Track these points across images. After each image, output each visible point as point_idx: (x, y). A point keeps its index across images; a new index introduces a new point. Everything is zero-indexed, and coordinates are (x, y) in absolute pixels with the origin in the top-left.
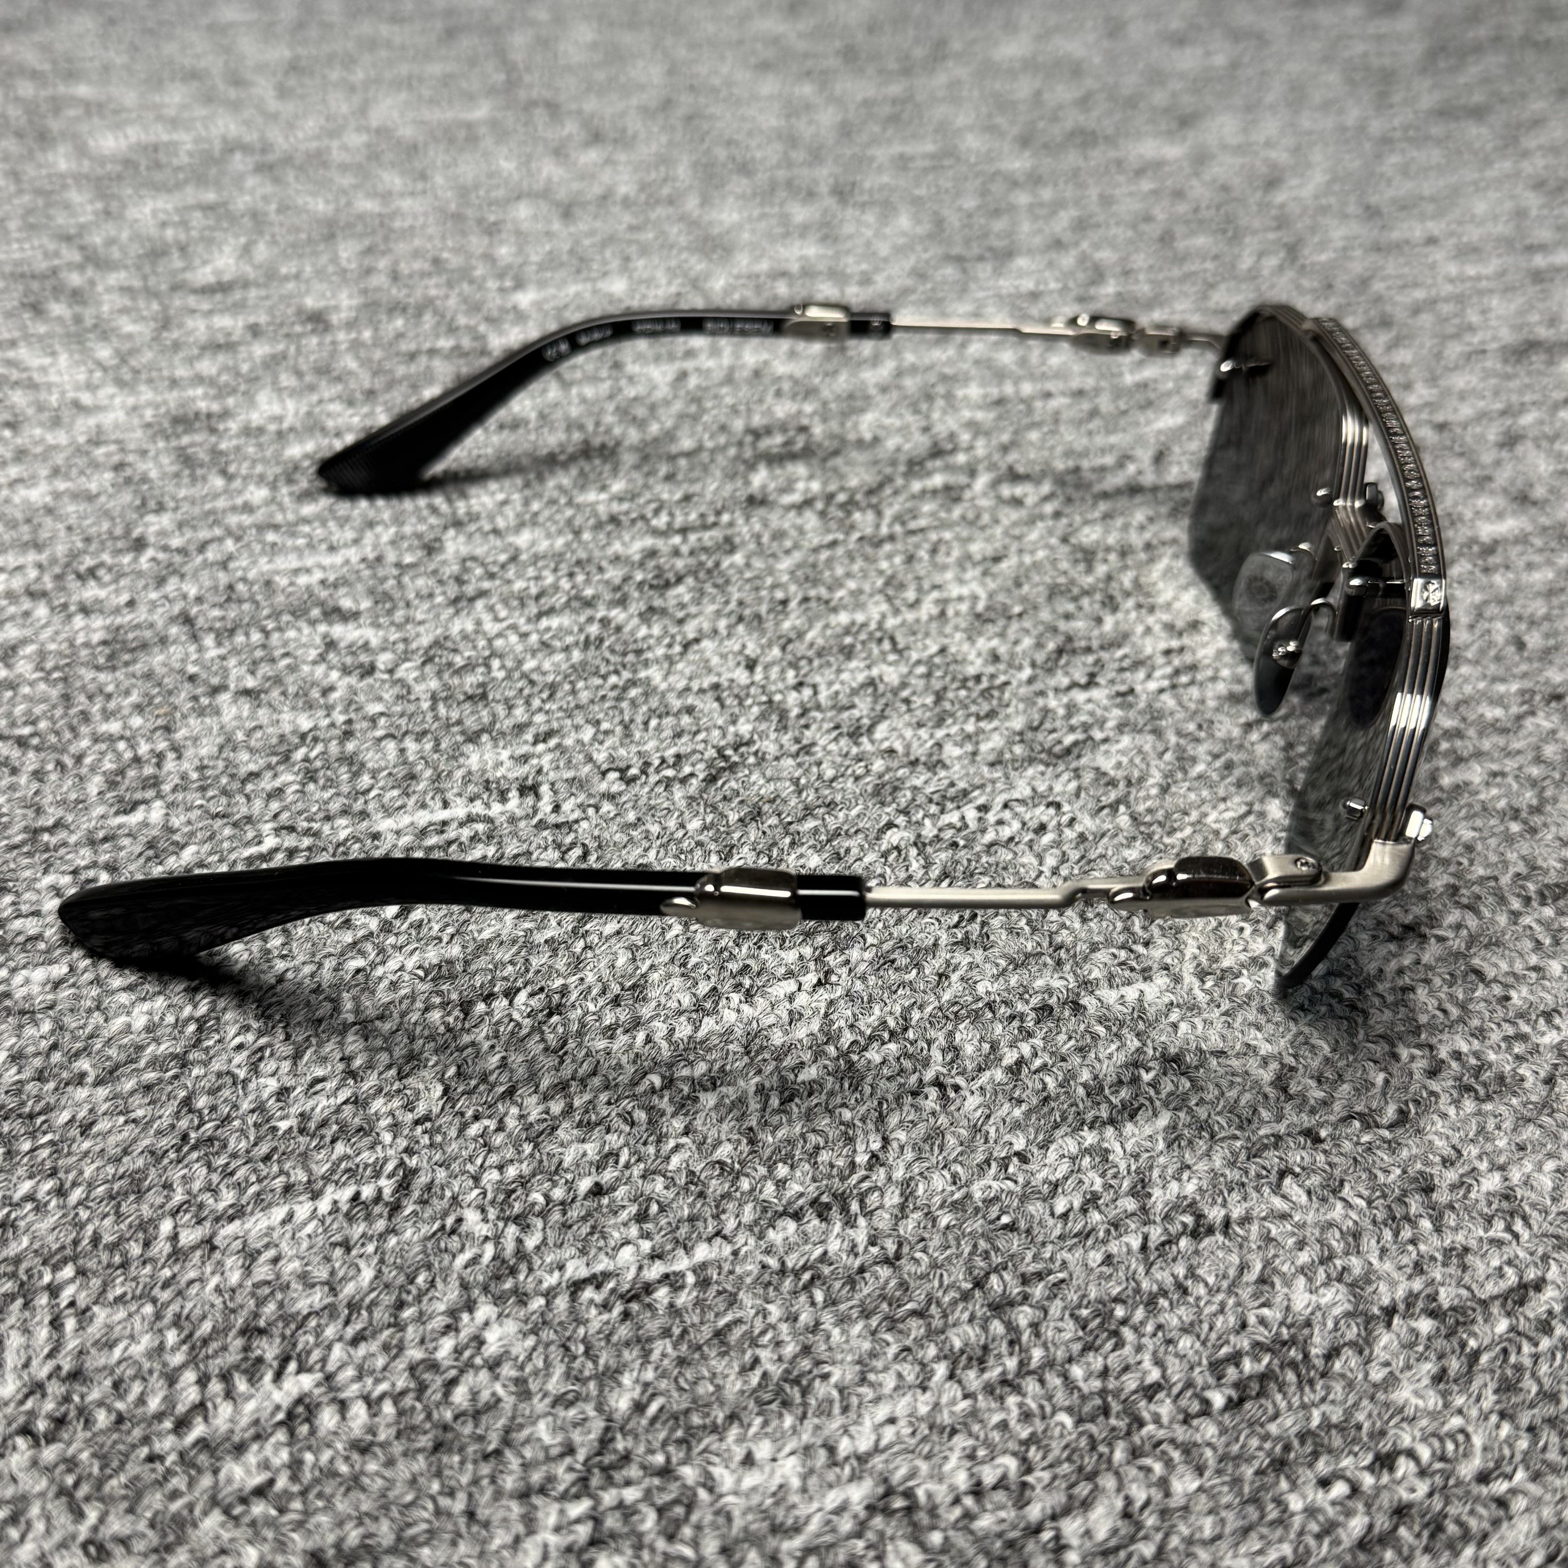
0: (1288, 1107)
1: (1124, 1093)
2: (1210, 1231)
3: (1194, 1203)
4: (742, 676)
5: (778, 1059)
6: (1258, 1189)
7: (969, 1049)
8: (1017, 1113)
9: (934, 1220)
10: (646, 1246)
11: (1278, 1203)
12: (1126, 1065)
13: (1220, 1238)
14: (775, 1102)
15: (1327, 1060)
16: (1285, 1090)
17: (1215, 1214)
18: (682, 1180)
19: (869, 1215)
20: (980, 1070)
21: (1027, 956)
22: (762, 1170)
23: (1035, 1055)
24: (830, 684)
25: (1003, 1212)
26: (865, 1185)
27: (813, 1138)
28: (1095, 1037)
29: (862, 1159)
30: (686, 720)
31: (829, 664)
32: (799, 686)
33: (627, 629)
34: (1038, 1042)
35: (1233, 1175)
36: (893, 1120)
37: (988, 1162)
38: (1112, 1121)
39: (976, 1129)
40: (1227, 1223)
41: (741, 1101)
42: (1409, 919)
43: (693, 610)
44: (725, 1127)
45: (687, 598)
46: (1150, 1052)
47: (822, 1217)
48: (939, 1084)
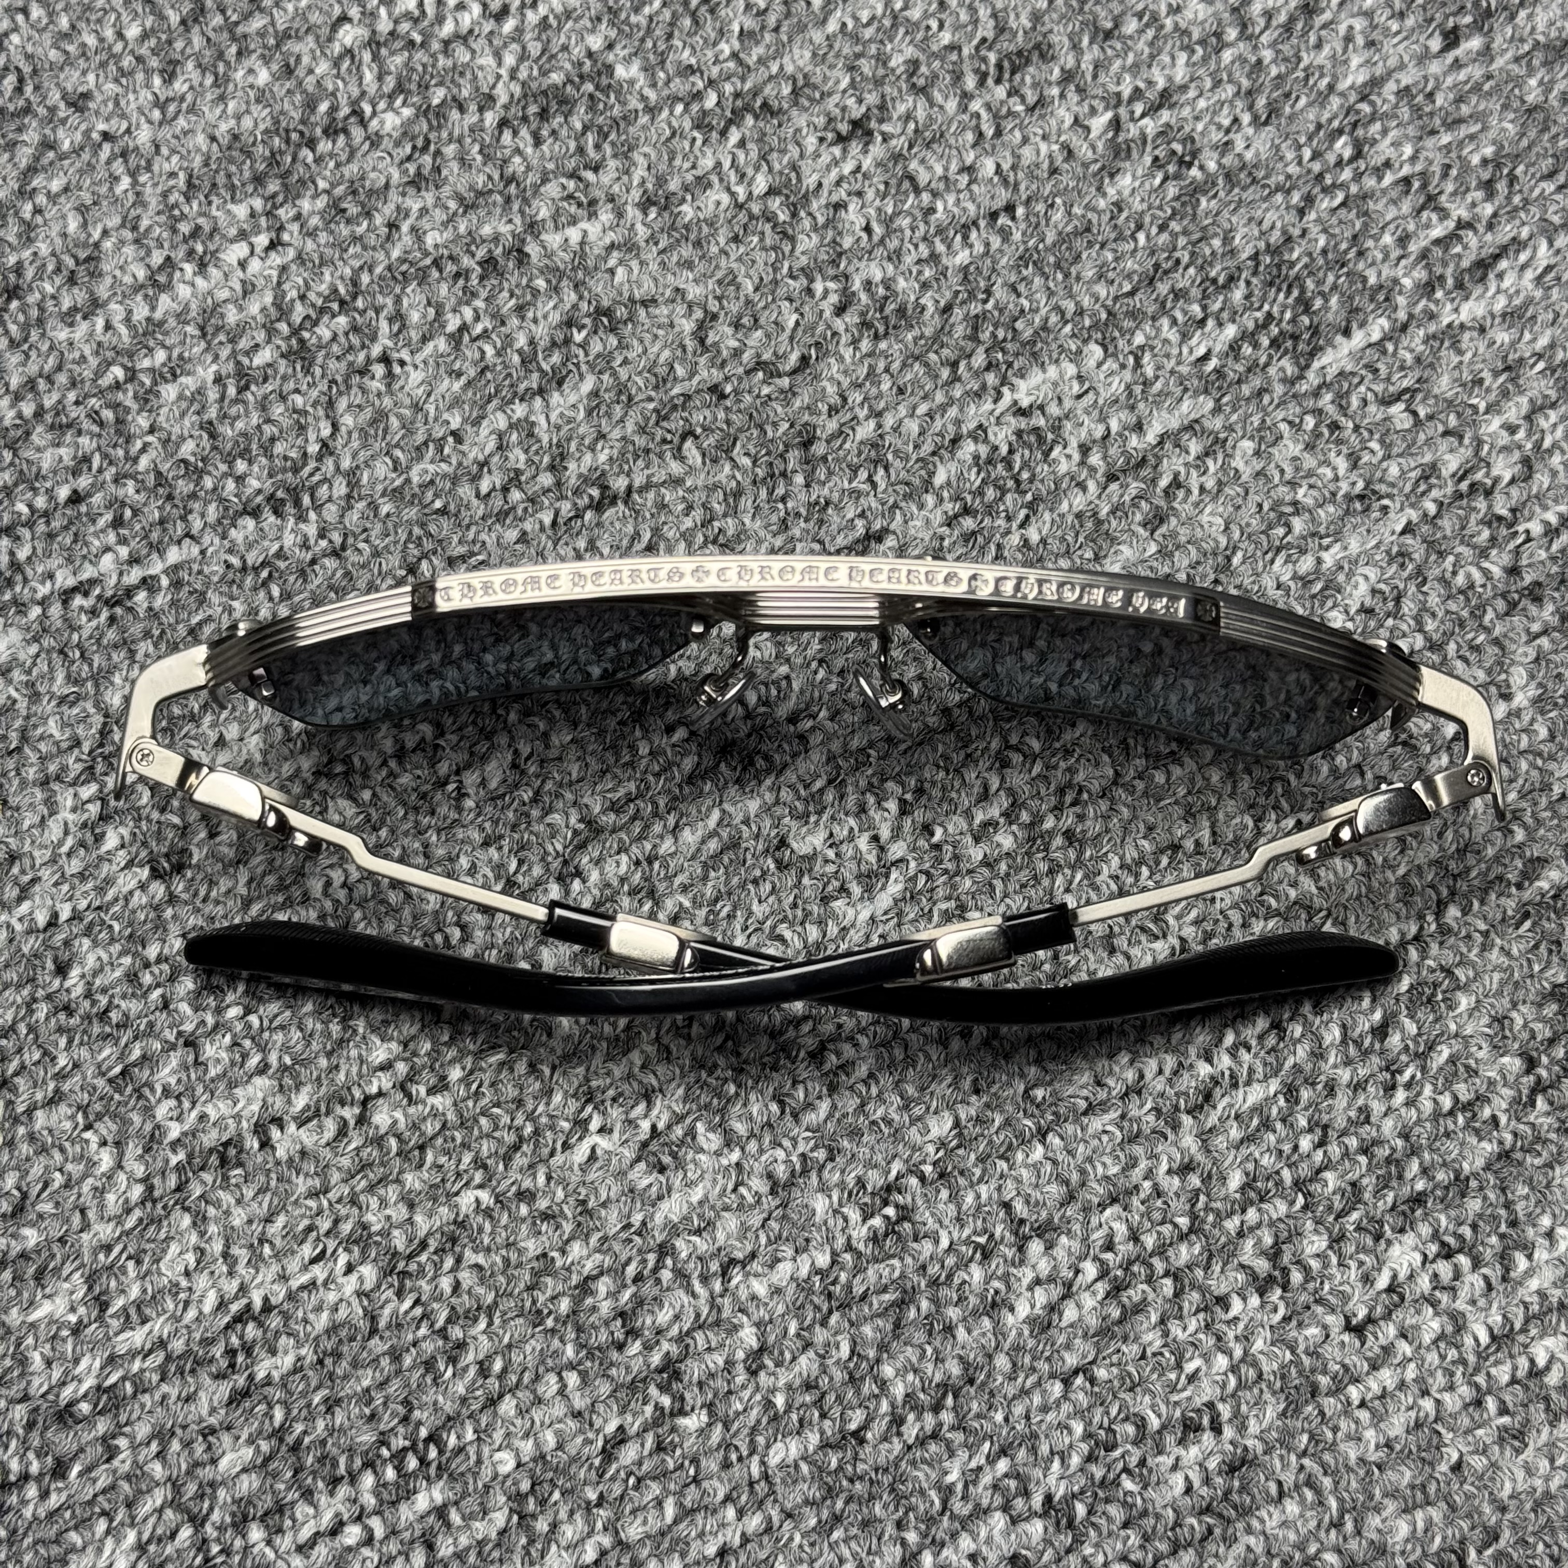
0: (702, 360)
2: (613, 501)
3: (603, 474)
5: (232, 341)
6: (661, 456)
7: (415, 317)
8: (457, 386)
9: (376, 510)
10: (124, 552)
12: (559, 326)
13: (621, 506)
14: (232, 391)
16: (702, 341)
17: (619, 484)
18: (151, 480)
19: (318, 508)
20: (425, 339)
22: (223, 467)
23: (477, 319)
25: (437, 496)
26: (316, 478)
27: (268, 430)
28: (536, 293)
29: (313, 448)
34: (479, 304)
35: (641, 441)
36: (342, 404)
37: (426, 444)
38: (541, 391)
39: (417, 407)
40: (629, 490)
41: (200, 391)
44: (187, 422)
46: (584, 306)
47: (277, 513)
48: (385, 359)
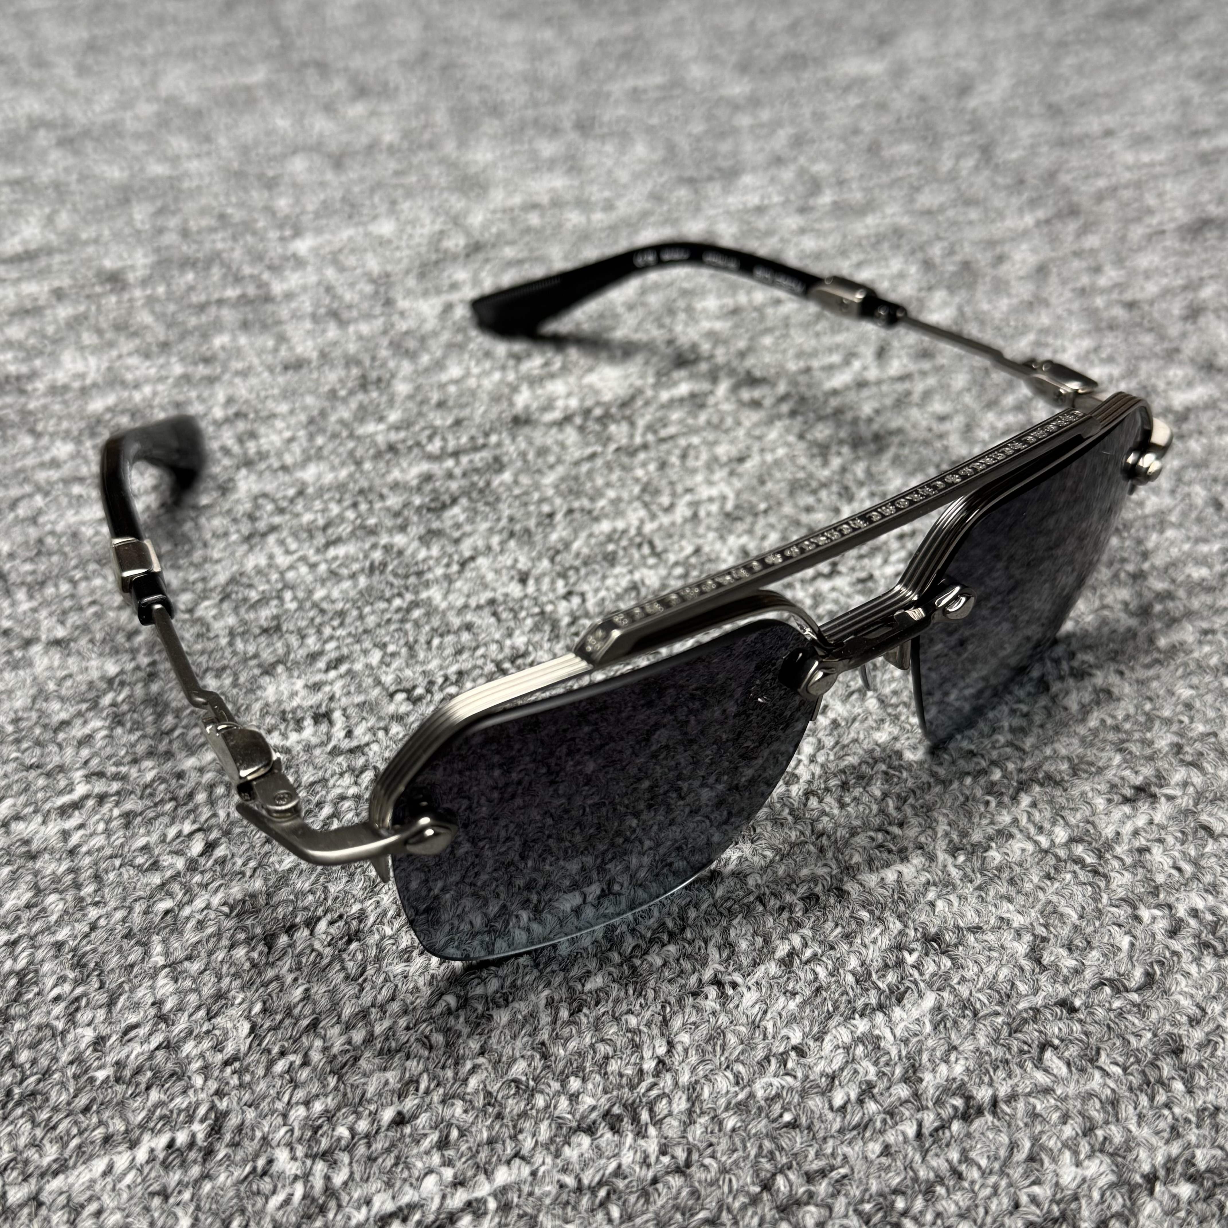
0: (1043, 978)
1: (891, 977)
2: (980, 1112)
3: (963, 1084)
4: (515, 590)
5: (564, 969)
6: (1021, 1066)
7: (744, 945)
8: (792, 1005)
9: (721, 1123)
10: (448, 1174)
11: (1041, 1078)
12: (890, 949)
13: (989, 1118)
14: (564, 1014)
15: (1076, 927)
16: (1038, 961)
17: (983, 1094)
18: (480, 1101)
19: (658, 1123)
20: (755, 964)
21: (793, 845)
22: (556, 1086)
23: (805, 945)
24: (597, 591)
25: (785, 1109)
26: (654, 1093)
27: (602, 1049)
28: (860, 922)
29: (649, 1065)
30: (466, 637)
31: (595, 572)
32: (568, 596)
33: (409, 552)
34: (807, 932)
35: (997, 1052)
36: (677, 1023)
37: (767, 1059)
38: (881, 1007)
39: (755, 1025)
40: (995, 1102)
41: (533, 1015)
42: (1138, 780)
43: (468, 528)
44: (519, 1044)
45: (462, 518)
46: (912, 933)
47: (615, 1129)
48: (717, 982)
